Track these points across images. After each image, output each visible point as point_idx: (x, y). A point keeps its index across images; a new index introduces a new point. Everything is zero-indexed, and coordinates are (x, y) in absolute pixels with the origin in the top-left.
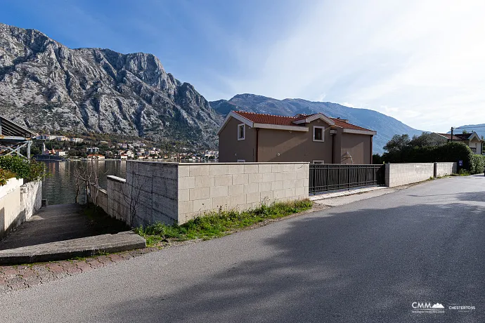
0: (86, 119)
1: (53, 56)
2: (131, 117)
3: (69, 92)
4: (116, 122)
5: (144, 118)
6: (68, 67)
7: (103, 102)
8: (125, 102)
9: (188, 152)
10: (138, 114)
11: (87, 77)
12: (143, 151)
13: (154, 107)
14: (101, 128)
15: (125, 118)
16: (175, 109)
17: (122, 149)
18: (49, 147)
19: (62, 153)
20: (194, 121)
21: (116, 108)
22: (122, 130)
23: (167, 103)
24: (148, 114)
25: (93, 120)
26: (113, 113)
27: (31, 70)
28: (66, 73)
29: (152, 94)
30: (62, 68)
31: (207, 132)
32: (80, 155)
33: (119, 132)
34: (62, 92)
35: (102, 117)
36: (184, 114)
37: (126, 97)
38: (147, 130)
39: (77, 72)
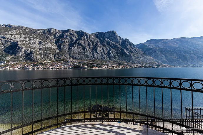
0: (93, 55)
1: (85, 37)
2: (107, 53)
3: (89, 47)
4: (102, 55)
5: (111, 53)
6: (89, 40)
7: (99, 49)
8: (105, 49)
9: (126, 65)
10: (109, 52)
11: (94, 42)
12: (110, 65)
13: (114, 49)
14: (98, 58)
15: (105, 54)
16: (121, 49)
17: (103, 65)
18: (83, 65)
19: (86, 67)
20: (129, 53)
21: (102, 51)
22: (104, 58)
23: (119, 47)
24: (112, 52)
25: (96, 56)
26: (101, 53)
27: (80, 42)
28: (89, 42)
29: (113, 45)
30: (88, 40)
31: (134, 57)
32: (91, 67)
33: (103, 59)
34: (87, 48)
35: (98, 54)
36: (125, 51)
37: (105, 47)
38: (112, 58)
39: (91, 41)
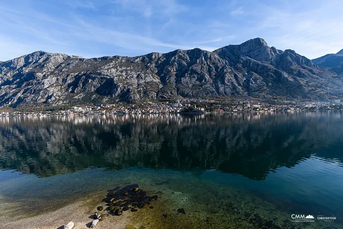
0: (217, 89)
1: (203, 59)
2: (243, 84)
3: (210, 75)
4: (234, 88)
5: (252, 83)
6: (210, 62)
7: (228, 77)
8: (240, 75)
9: (288, 104)
10: (248, 81)
11: (219, 65)
12: (249, 105)
13: (259, 74)
14: (225, 93)
15: (239, 85)
16: (276, 72)
17: (235, 105)
18: (197, 106)
19: (203, 109)
20: (294, 79)
21: (234, 80)
22: (238, 93)
23: (270, 69)
24: (255, 80)
25: (221, 89)
26: (232, 83)
27: (195, 68)
28: (209, 66)
29: (258, 65)
30: (207, 63)
31: (309, 86)
32: (211, 110)
33: (236, 94)
34: (207, 77)
35: (226, 87)
36: (286, 75)
37: (241, 71)
38: (254, 91)
39: (214, 63)
